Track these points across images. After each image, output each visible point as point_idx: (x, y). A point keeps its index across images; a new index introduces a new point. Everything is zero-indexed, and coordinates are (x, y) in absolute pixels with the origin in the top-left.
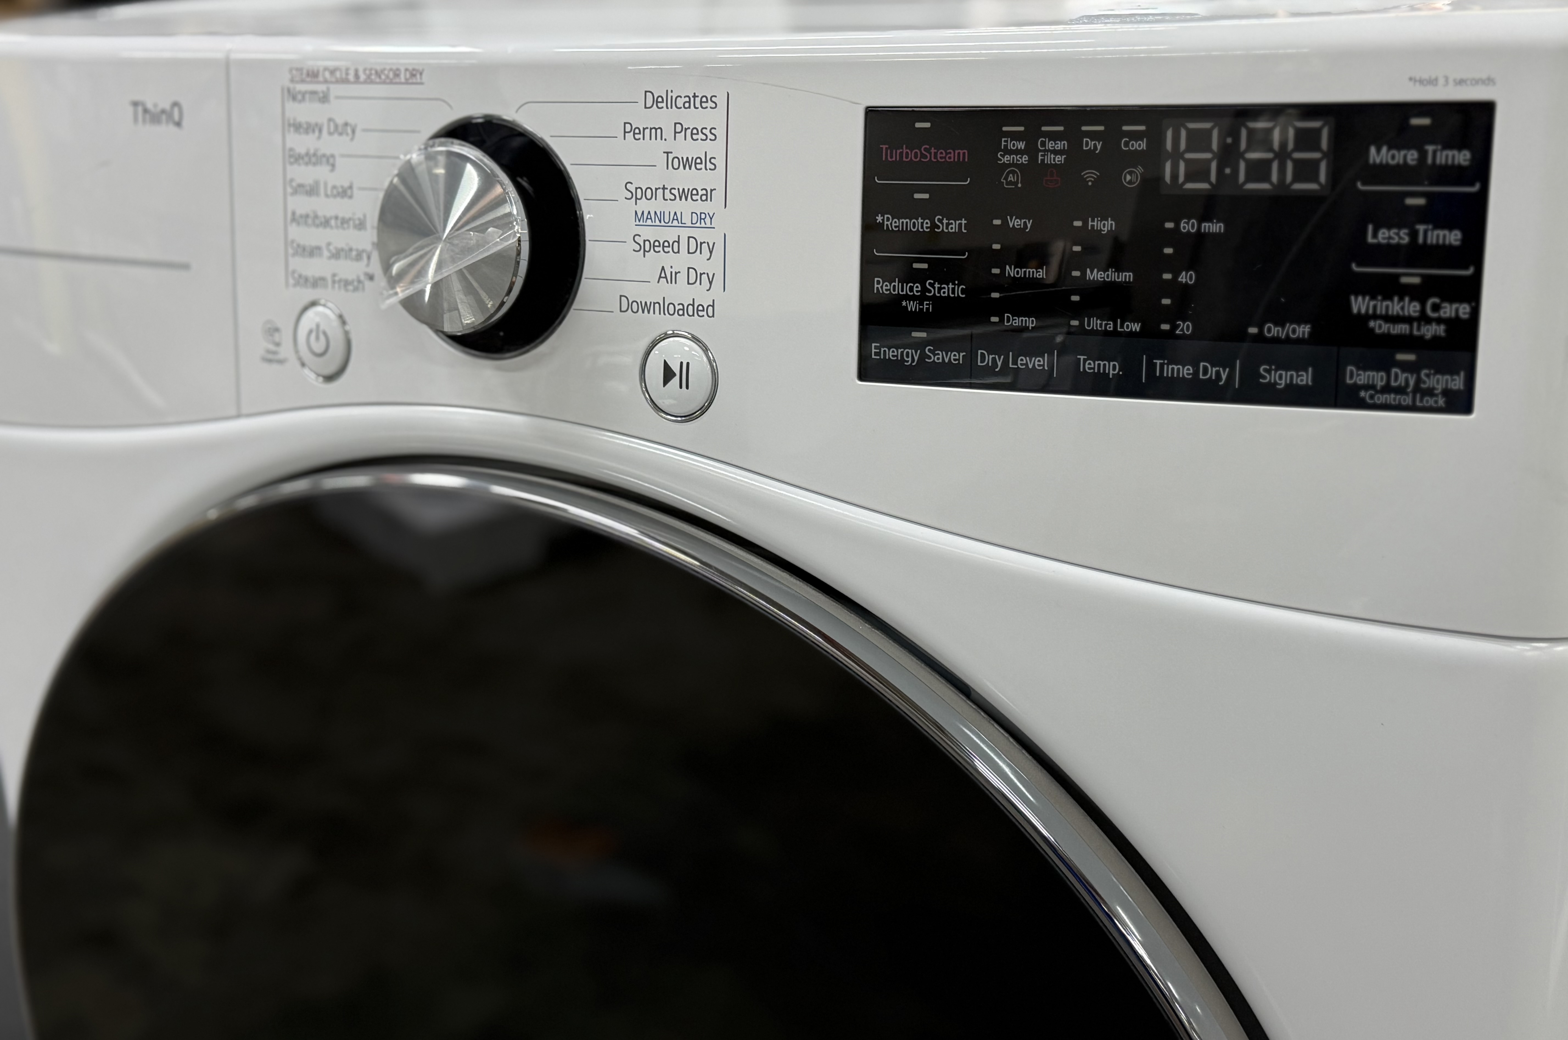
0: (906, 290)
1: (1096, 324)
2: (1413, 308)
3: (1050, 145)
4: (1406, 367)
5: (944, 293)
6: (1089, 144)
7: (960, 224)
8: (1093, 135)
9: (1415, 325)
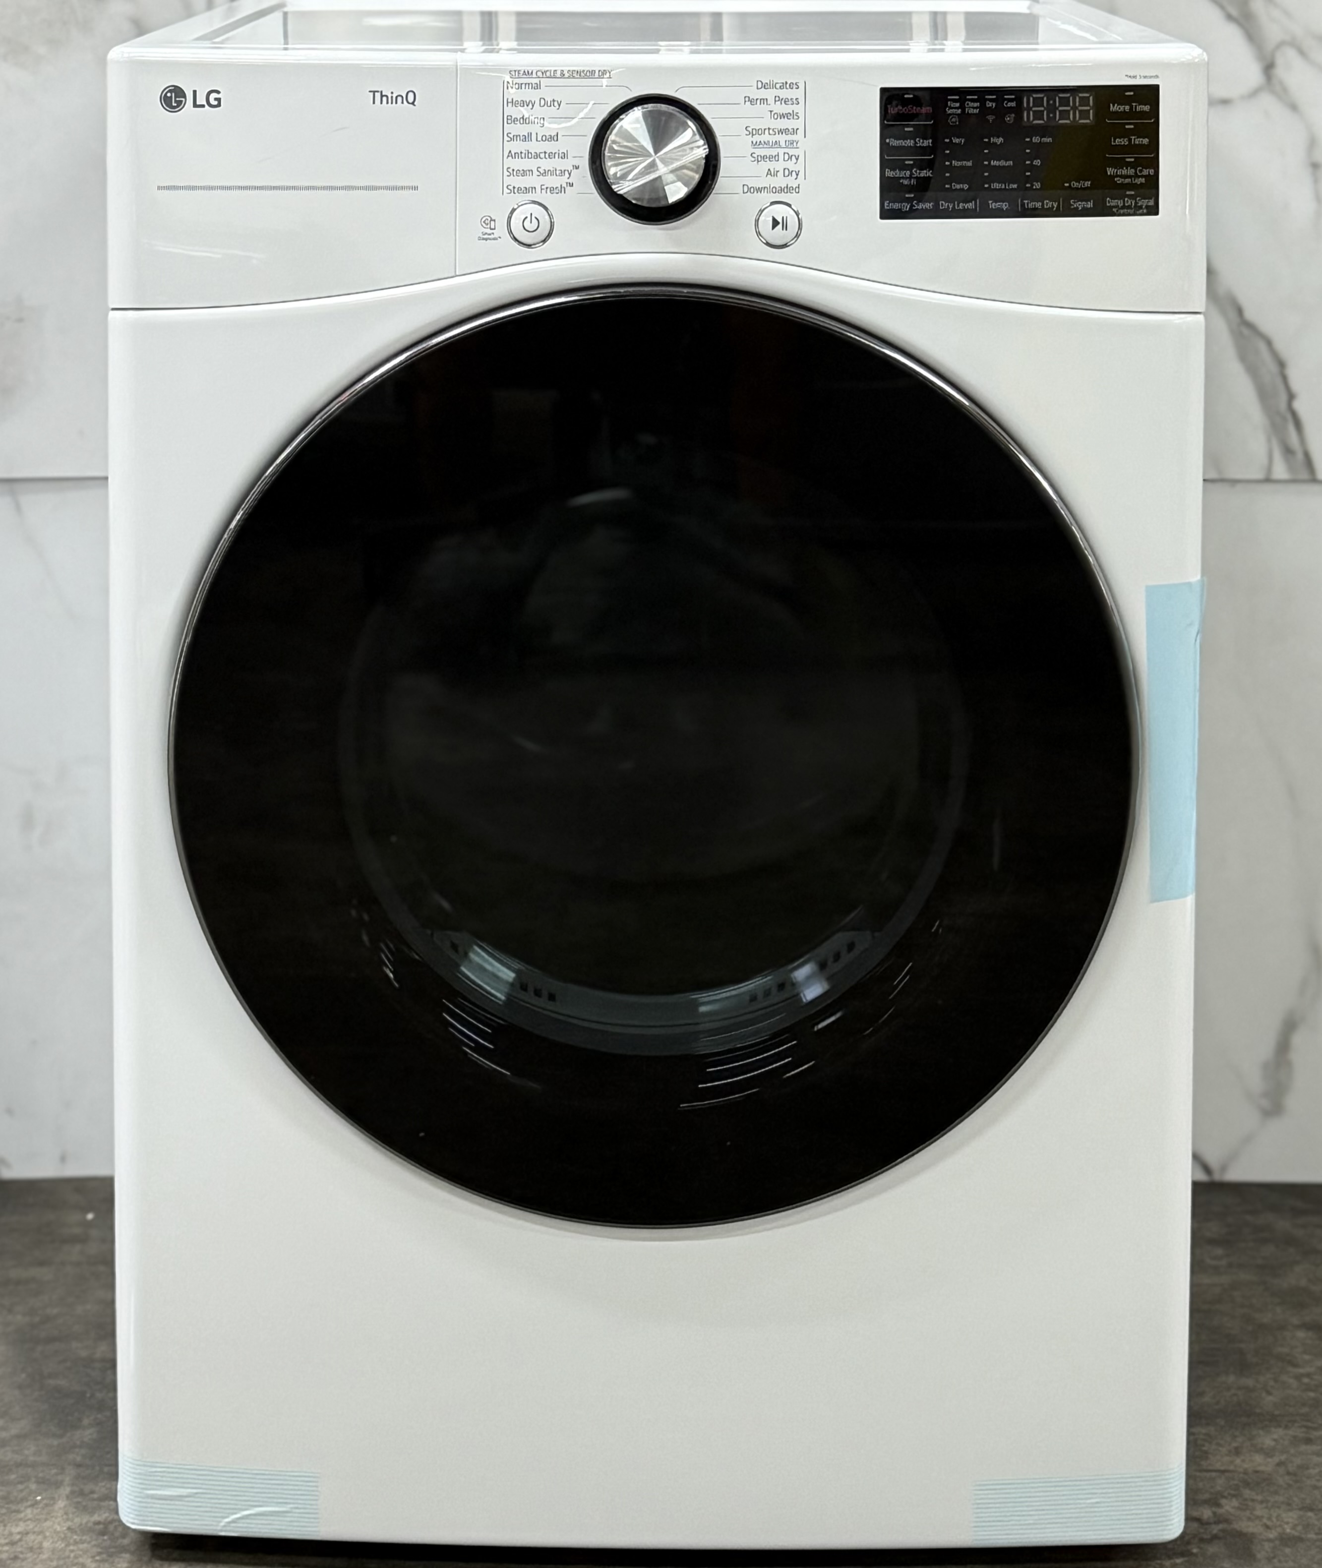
0: (902, 174)
1: (996, 186)
2: (1131, 172)
3: (971, 104)
4: (1130, 197)
5: (922, 175)
6: (989, 104)
7: (929, 143)
8: (991, 100)
9: (1133, 179)
